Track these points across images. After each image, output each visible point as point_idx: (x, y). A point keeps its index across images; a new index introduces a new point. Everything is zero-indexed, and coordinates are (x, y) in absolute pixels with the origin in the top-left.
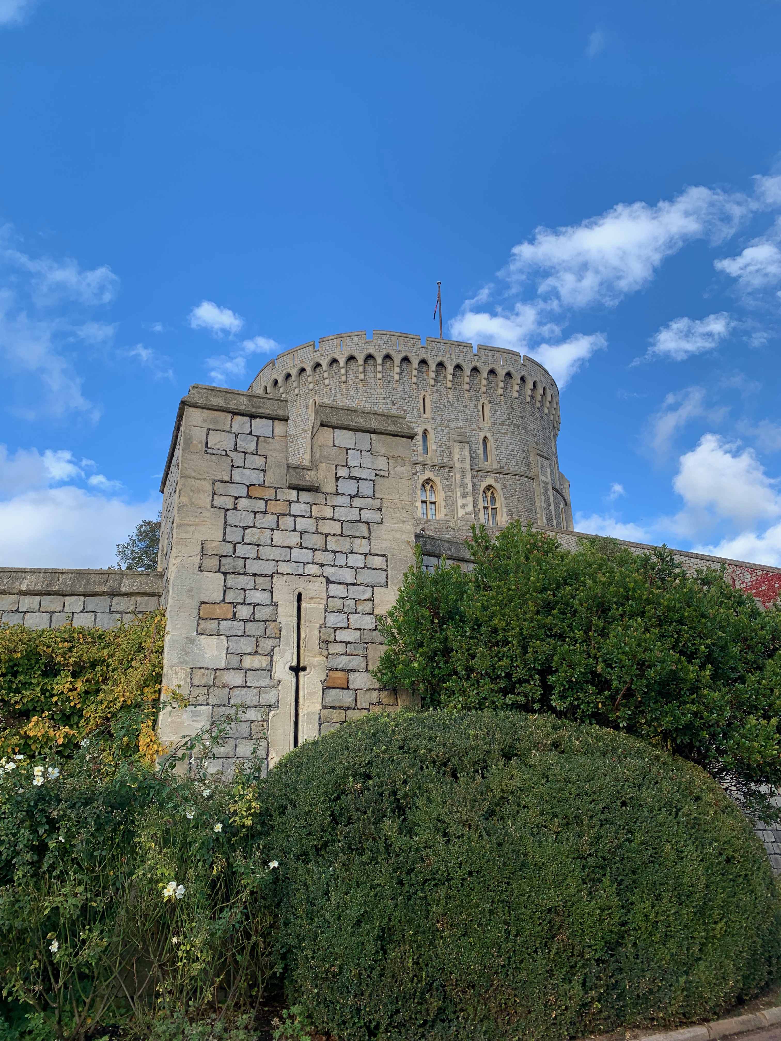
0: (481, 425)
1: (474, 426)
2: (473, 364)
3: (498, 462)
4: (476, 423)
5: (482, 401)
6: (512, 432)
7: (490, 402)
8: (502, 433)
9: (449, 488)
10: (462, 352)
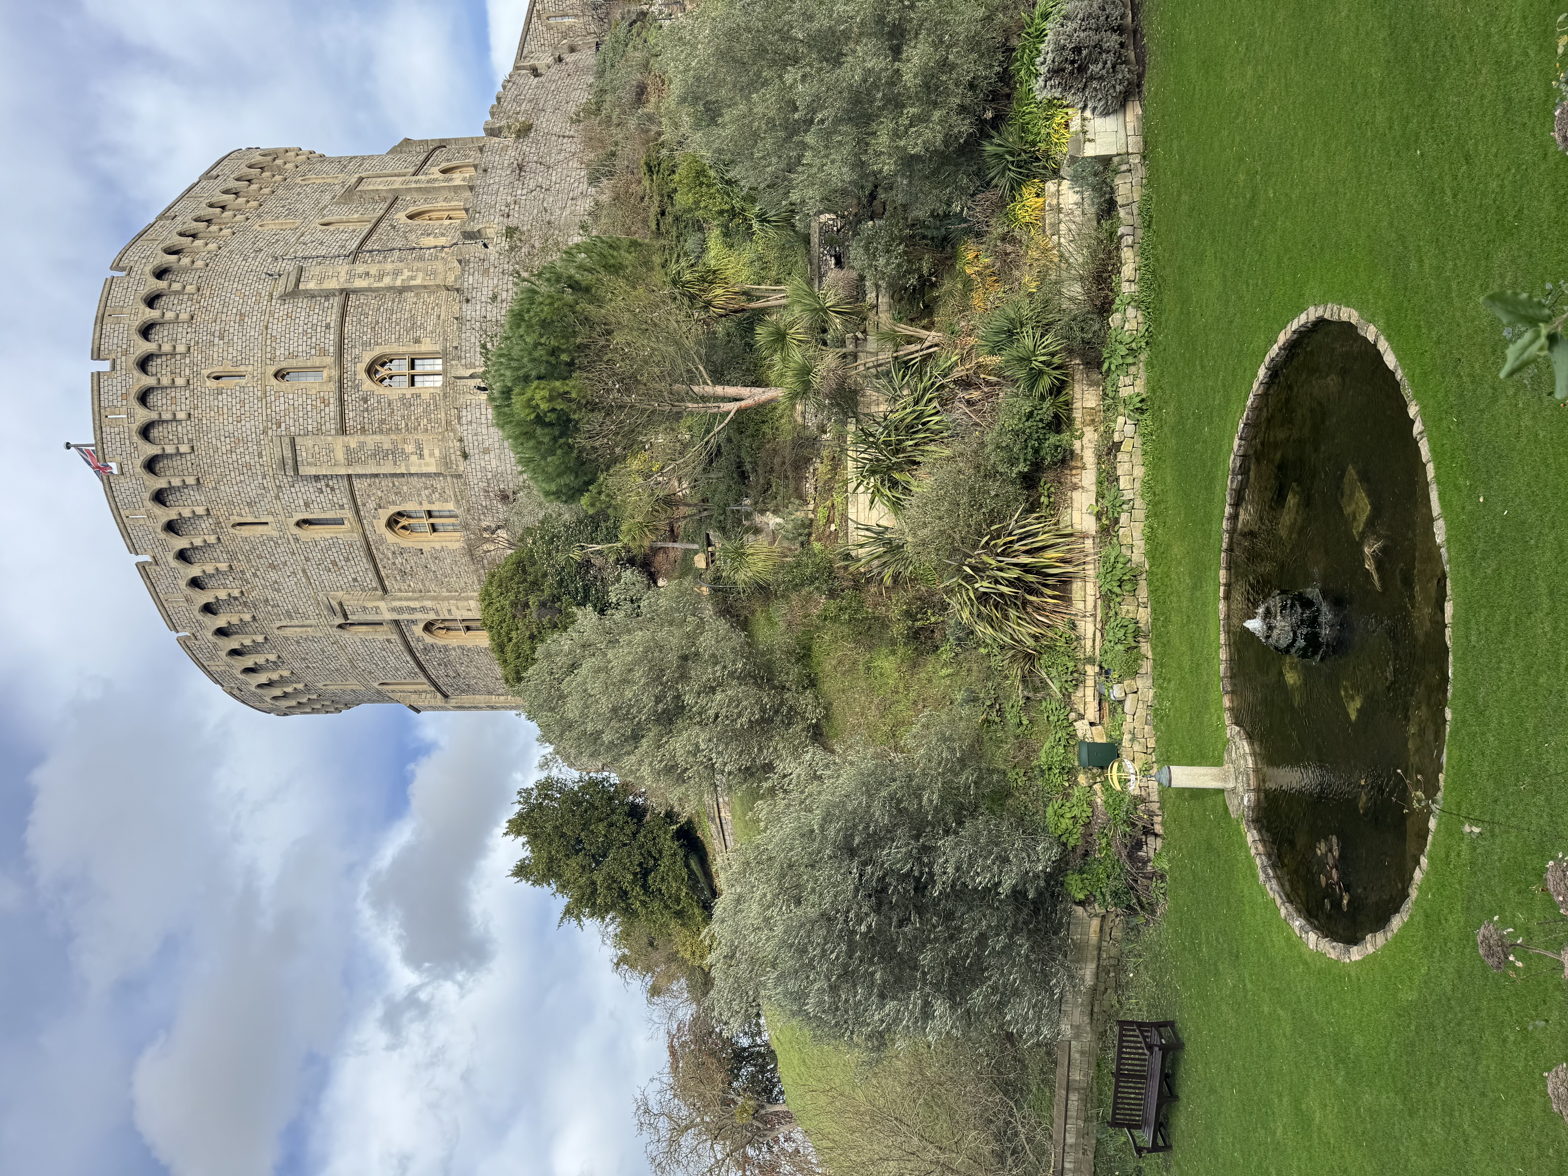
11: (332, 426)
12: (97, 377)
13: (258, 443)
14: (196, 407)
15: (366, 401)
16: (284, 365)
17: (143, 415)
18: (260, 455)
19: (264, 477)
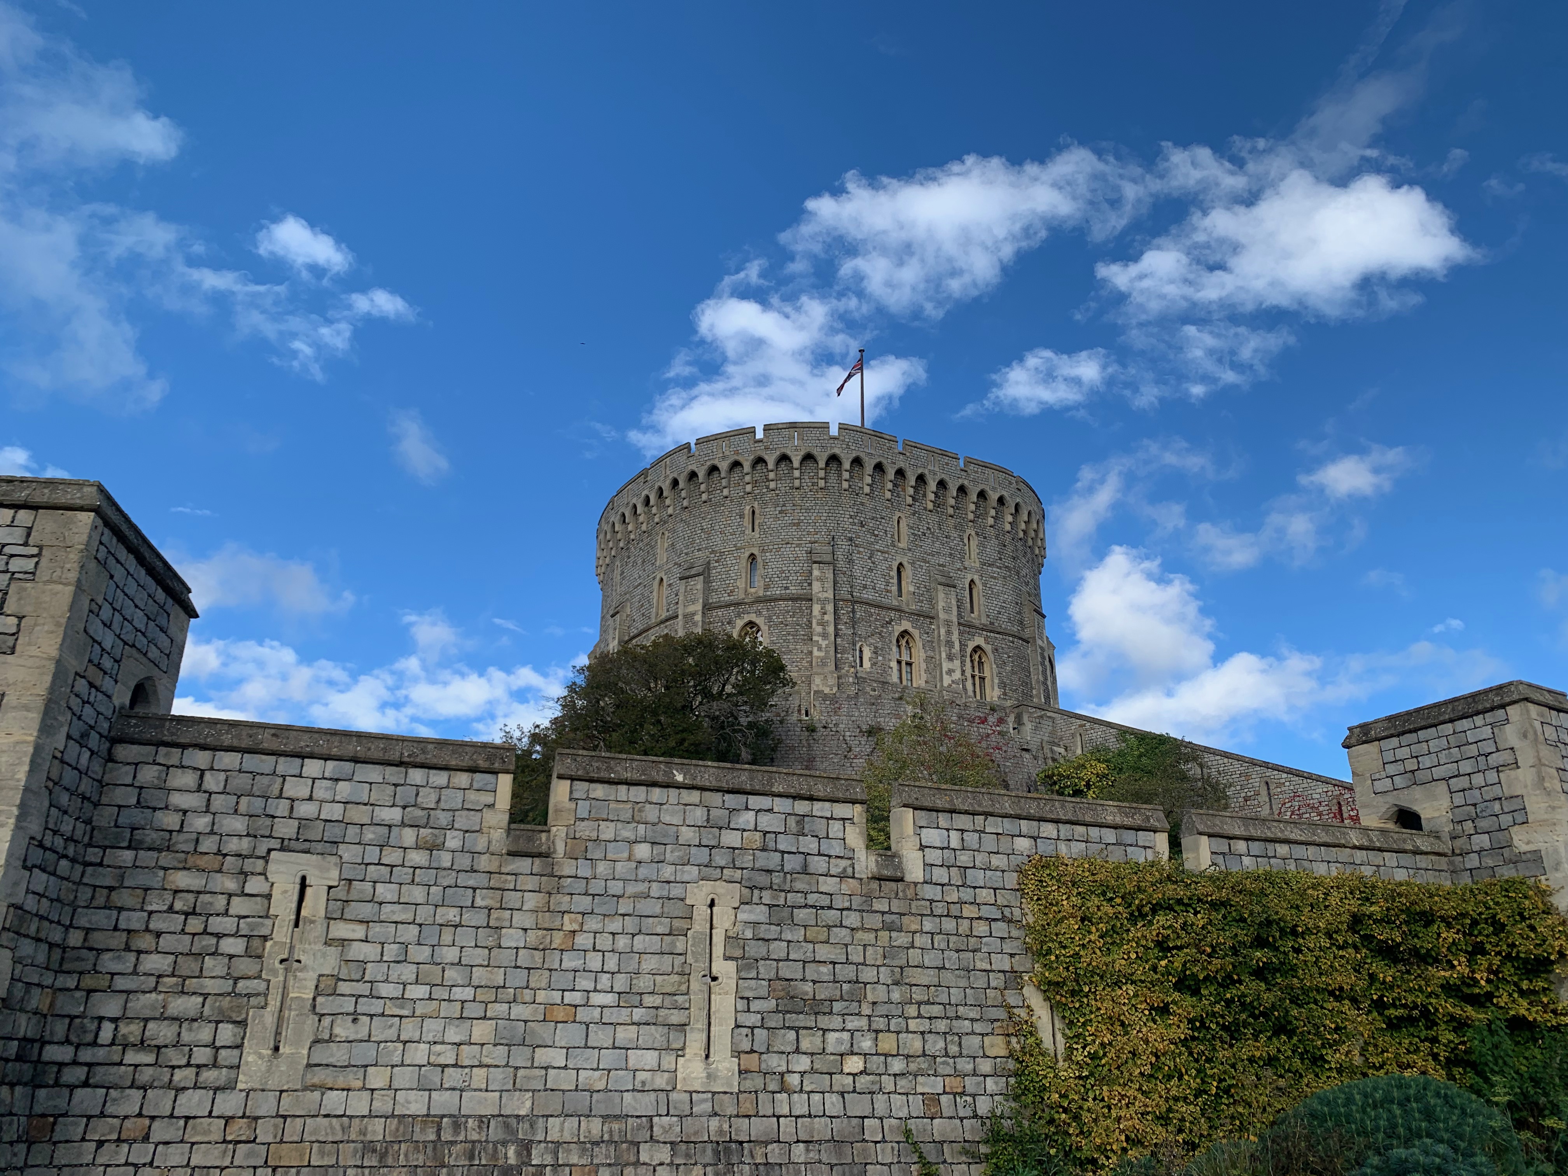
0: (966, 564)
1: (959, 565)
2: (961, 481)
3: (988, 616)
4: (962, 559)
5: (968, 532)
6: (1004, 578)
7: (977, 534)
8: (992, 577)
9: (930, 645)
10: (947, 464)
11: (714, 599)
12: (752, 431)
13: (706, 548)
14: (732, 501)
15: (728, 623)
16: (759, 559)
17: (724, 466)
18: (699, 550)
19: (686, 554)
